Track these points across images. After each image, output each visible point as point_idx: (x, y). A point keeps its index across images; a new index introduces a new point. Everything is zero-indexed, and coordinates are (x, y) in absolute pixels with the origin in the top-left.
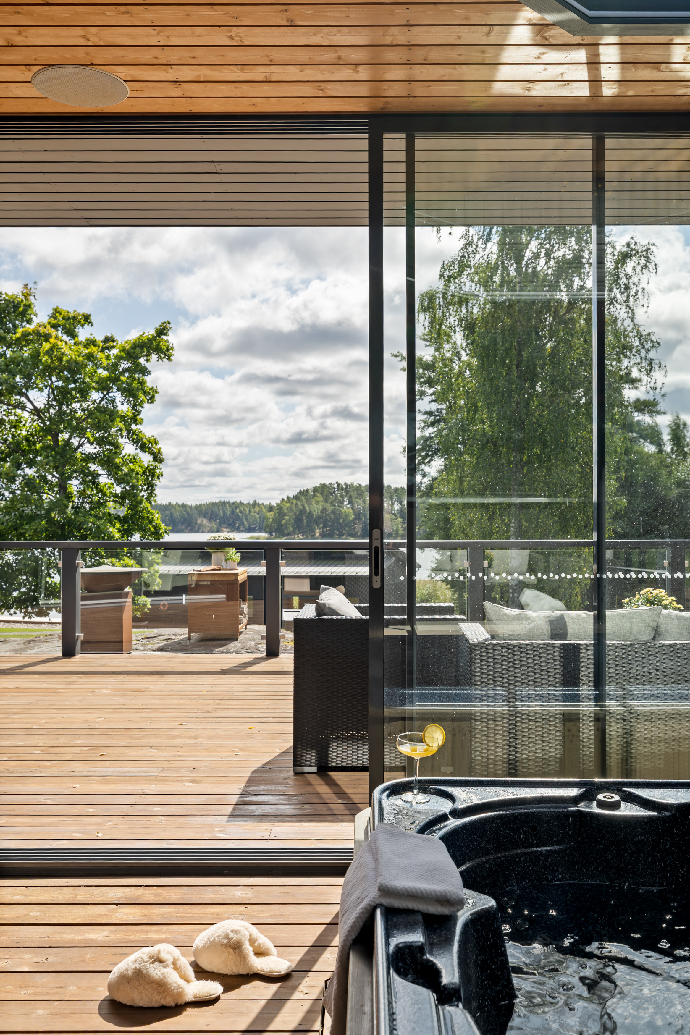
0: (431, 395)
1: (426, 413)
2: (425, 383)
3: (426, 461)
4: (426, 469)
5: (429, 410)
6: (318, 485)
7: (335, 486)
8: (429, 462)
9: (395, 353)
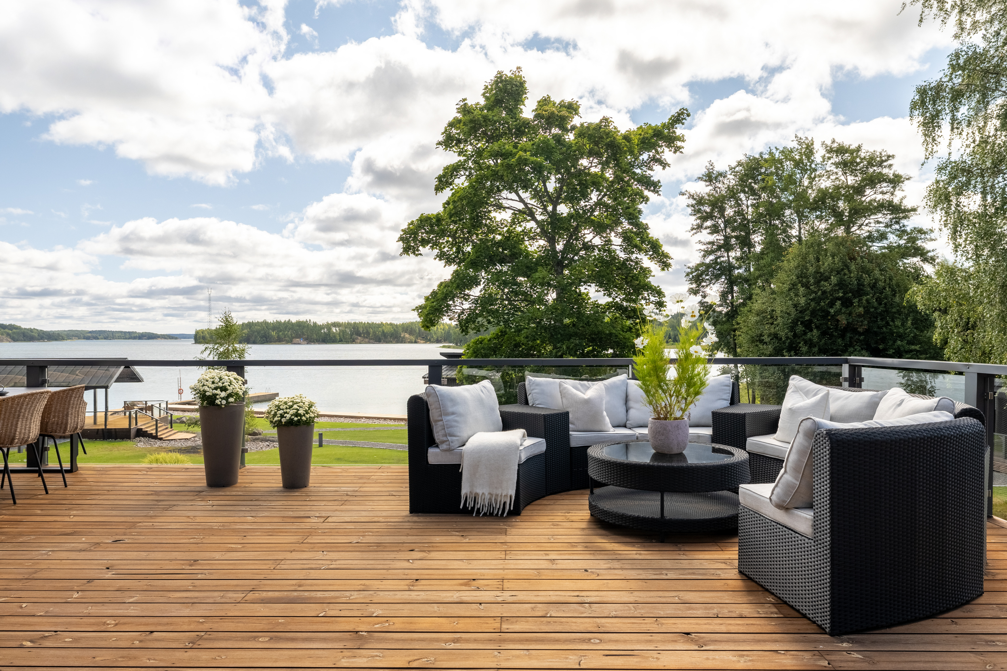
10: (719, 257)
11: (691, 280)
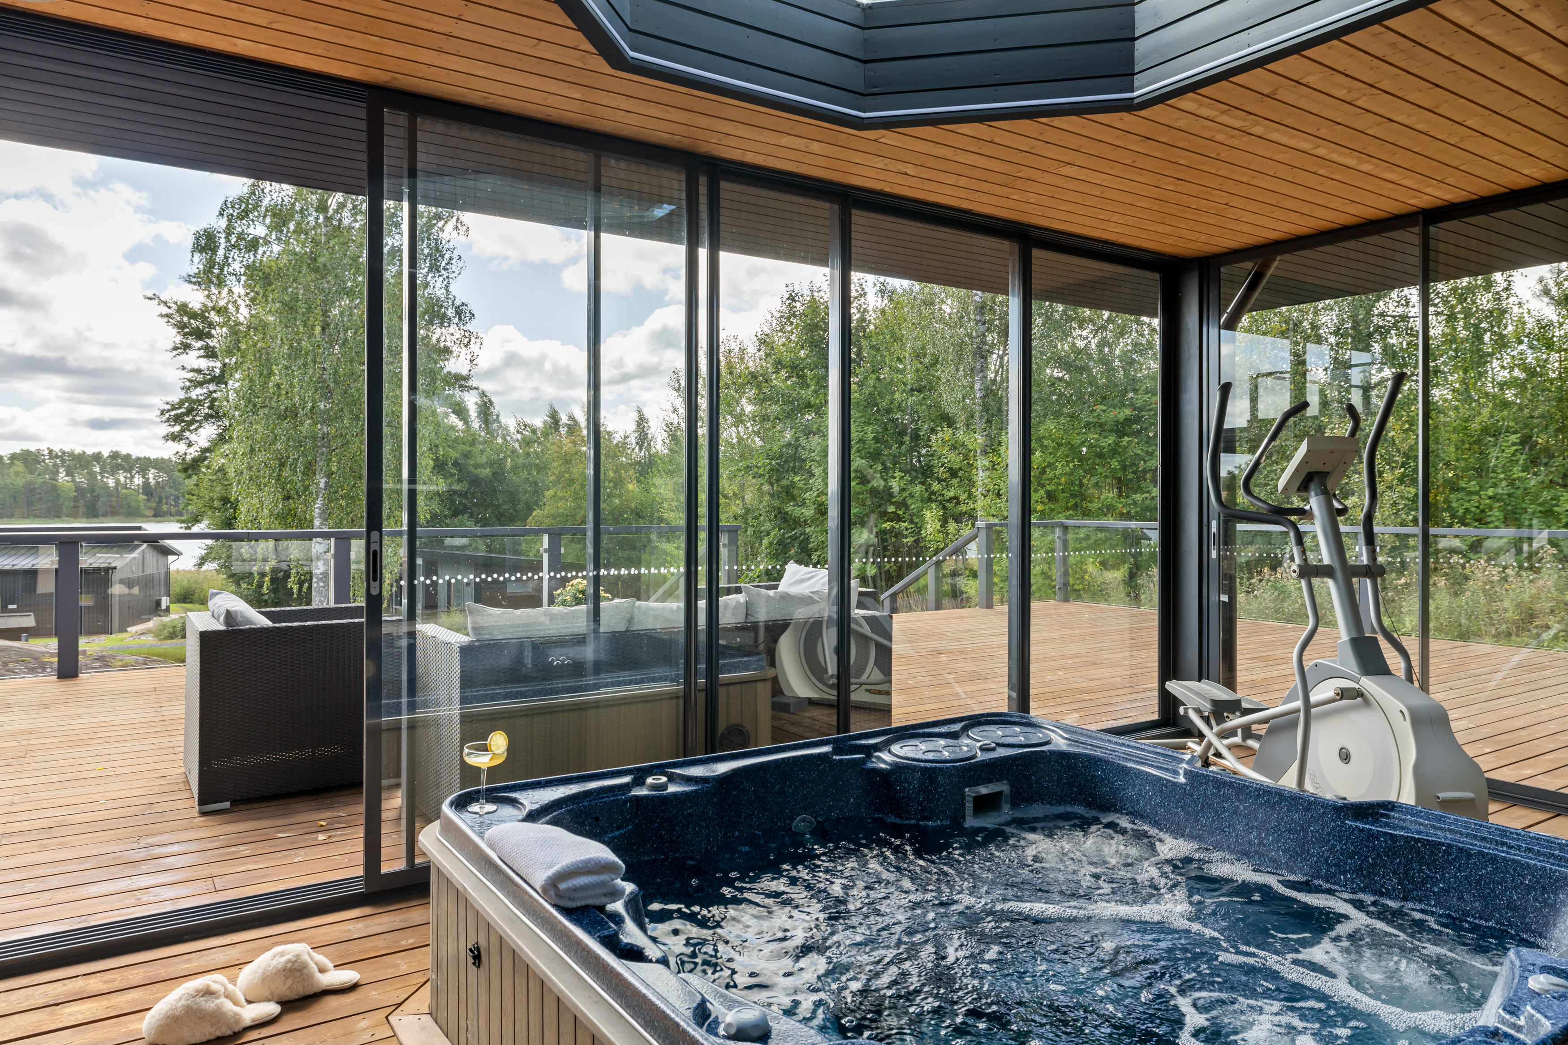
0: (199, 349)
1: (193, 370)
2: (191, 334)
3: (193, 427)
4: (193, 437)
5: (196, 367)
6: (18, 451)
7: (46, 452)
8: (196, 429)
9: (150, 295)
10: (215, 392)
11: (168, 420)
